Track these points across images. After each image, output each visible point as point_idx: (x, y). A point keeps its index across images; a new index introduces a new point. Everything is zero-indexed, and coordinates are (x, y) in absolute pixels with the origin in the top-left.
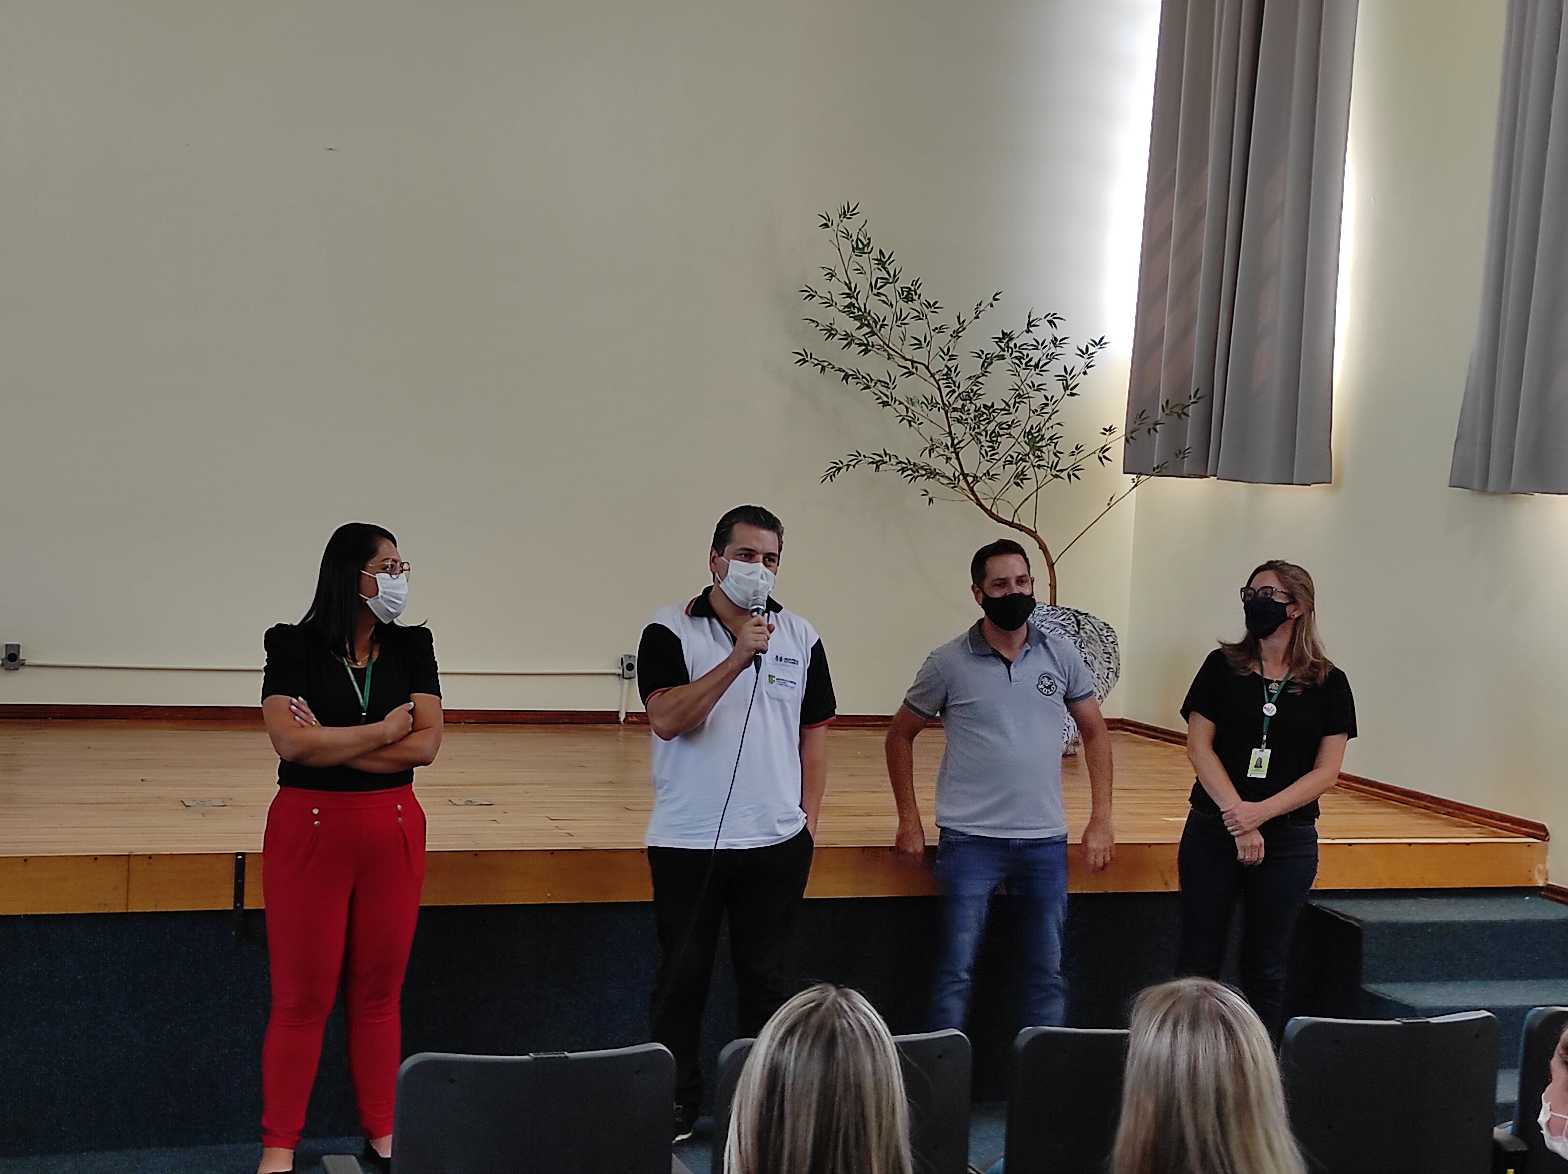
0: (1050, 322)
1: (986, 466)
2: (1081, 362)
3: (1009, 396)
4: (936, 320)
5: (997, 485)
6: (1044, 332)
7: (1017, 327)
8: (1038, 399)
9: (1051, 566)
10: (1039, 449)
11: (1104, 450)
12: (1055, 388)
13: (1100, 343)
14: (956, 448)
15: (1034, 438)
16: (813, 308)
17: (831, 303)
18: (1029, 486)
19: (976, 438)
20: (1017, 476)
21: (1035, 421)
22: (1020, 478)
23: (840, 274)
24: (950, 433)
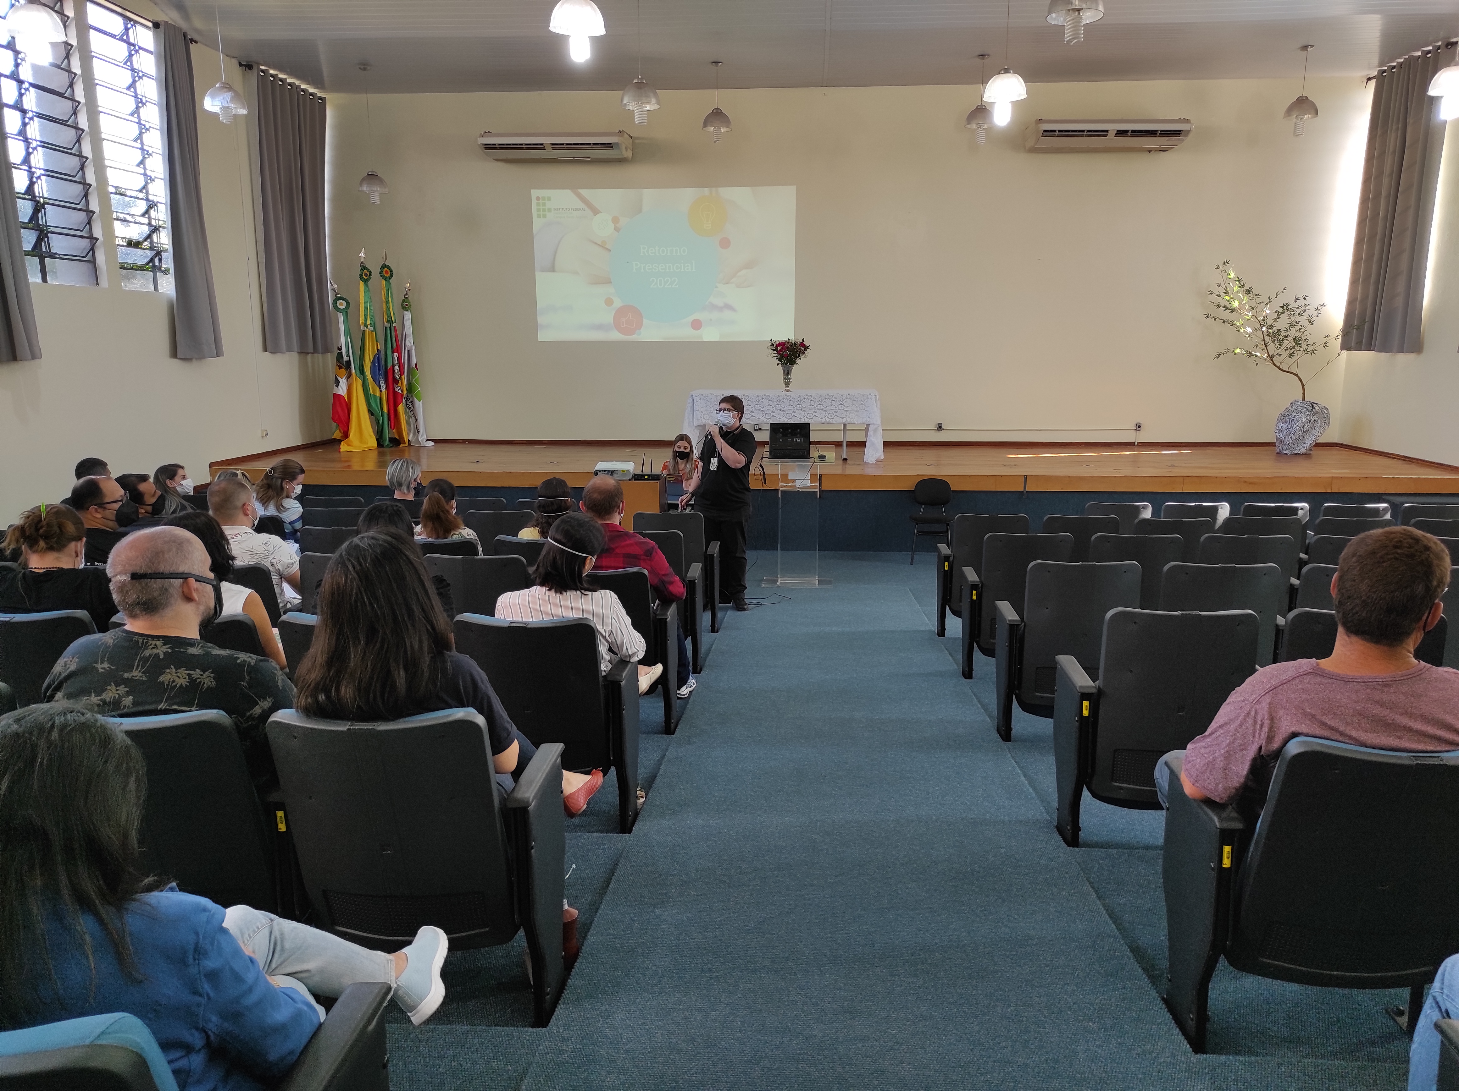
0: (1304, 298)
1: (1278, 351)
2: (1316, 312)
3: (1287, 326)
4: (1258, 300)
5: (1281, 358)
6: (1301, 302)
7: (1291, 301)
8: (1298, 327)
9: (1303, 386)
10: (1300, 344)
11: (1325, 343)
12: (1305, 323)
13: (1323, 305)
14: (1266, 345)
15: (1297, 341)
16: (1212, 298)
17: (1218, 296)
18: (1295, 358)
19: (1273, 342)
20: (1290, 354)
21: (1298, 334)
22: (1291, 355)
23: (1223, 285)
24: (1264, 340)
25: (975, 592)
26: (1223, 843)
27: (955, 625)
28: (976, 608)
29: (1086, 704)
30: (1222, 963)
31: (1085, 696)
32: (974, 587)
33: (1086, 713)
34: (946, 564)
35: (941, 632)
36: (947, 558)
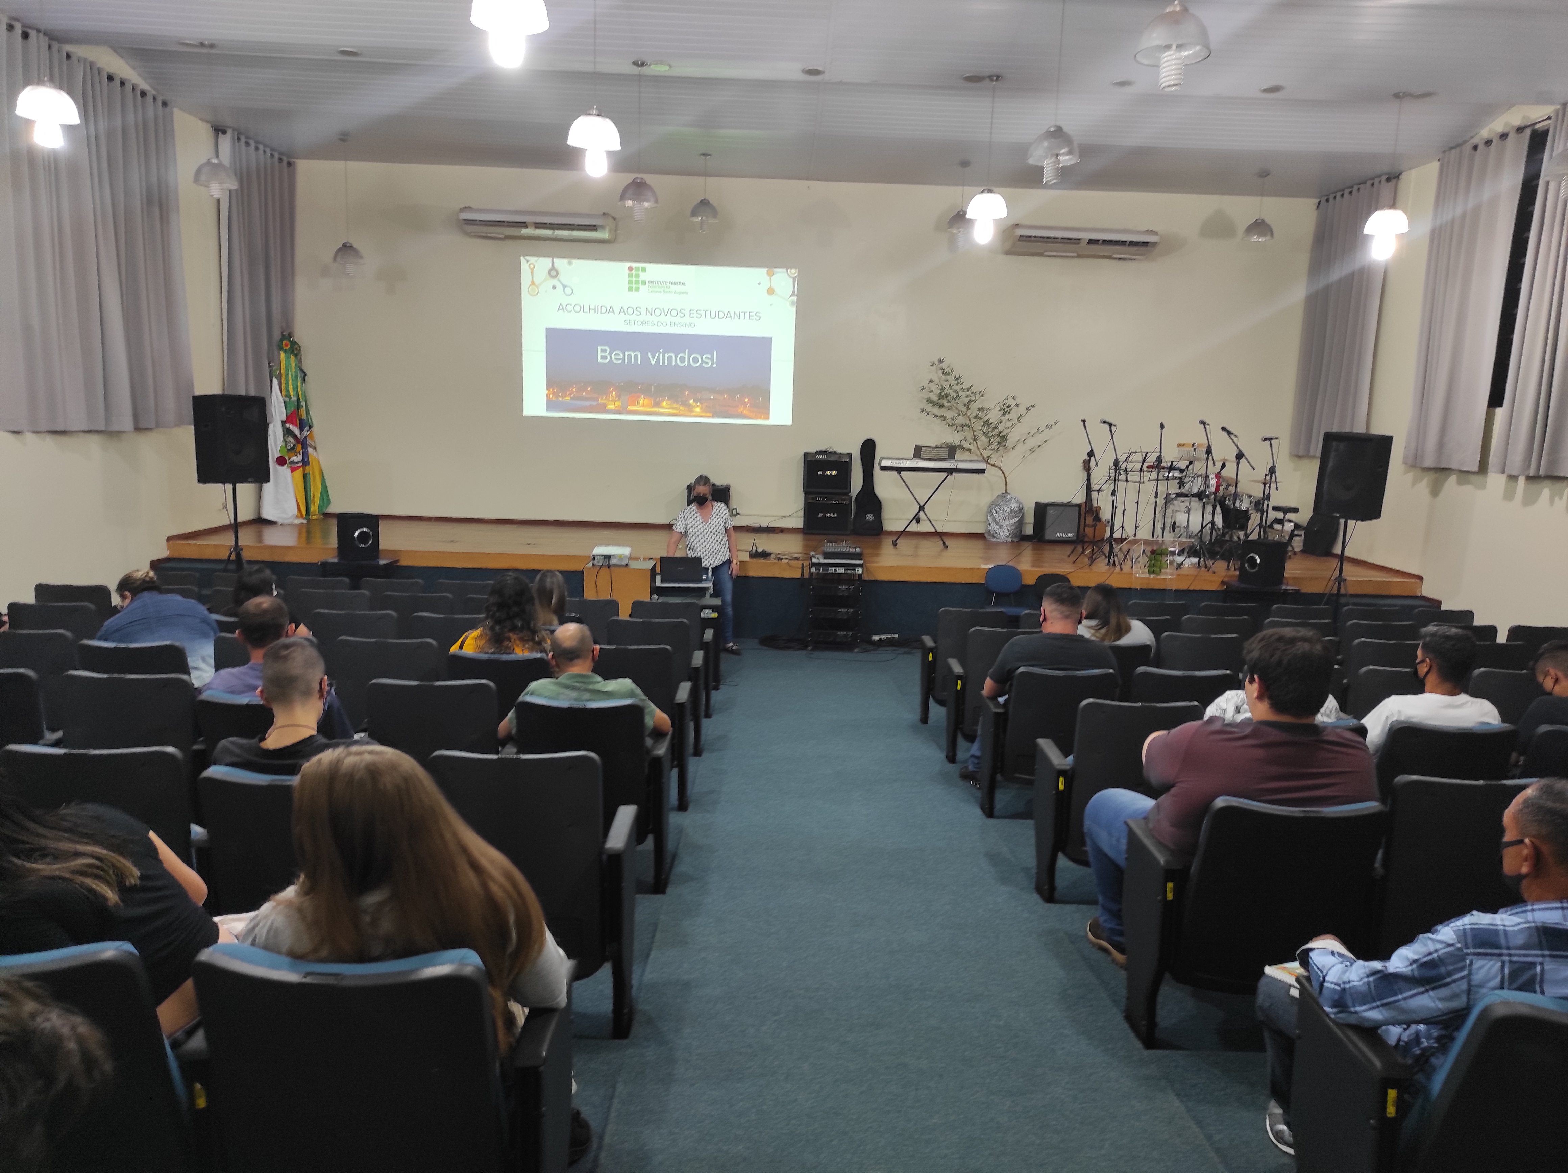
25: (959, 682)
26: (1167, 880)
27: (937, 712)
28: (960, 696)
29: (1061, 779)
30: (1167, 976)
31: (1062, 773)
32: (959, 677)
33: (1061, 787)
34: (931, 655)
35: (925, 719)
36: (931, 650)
